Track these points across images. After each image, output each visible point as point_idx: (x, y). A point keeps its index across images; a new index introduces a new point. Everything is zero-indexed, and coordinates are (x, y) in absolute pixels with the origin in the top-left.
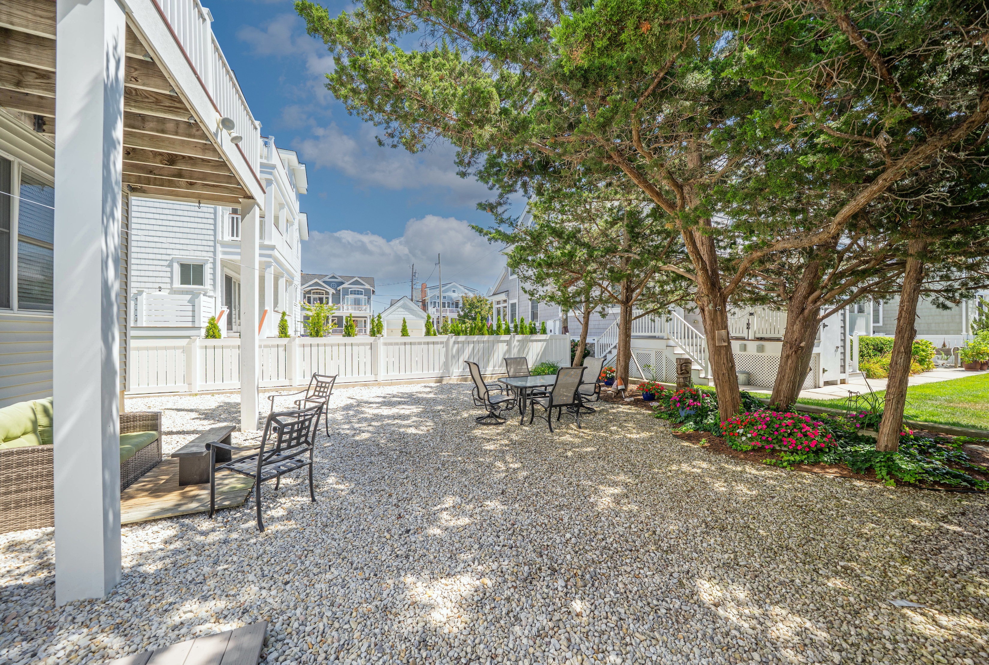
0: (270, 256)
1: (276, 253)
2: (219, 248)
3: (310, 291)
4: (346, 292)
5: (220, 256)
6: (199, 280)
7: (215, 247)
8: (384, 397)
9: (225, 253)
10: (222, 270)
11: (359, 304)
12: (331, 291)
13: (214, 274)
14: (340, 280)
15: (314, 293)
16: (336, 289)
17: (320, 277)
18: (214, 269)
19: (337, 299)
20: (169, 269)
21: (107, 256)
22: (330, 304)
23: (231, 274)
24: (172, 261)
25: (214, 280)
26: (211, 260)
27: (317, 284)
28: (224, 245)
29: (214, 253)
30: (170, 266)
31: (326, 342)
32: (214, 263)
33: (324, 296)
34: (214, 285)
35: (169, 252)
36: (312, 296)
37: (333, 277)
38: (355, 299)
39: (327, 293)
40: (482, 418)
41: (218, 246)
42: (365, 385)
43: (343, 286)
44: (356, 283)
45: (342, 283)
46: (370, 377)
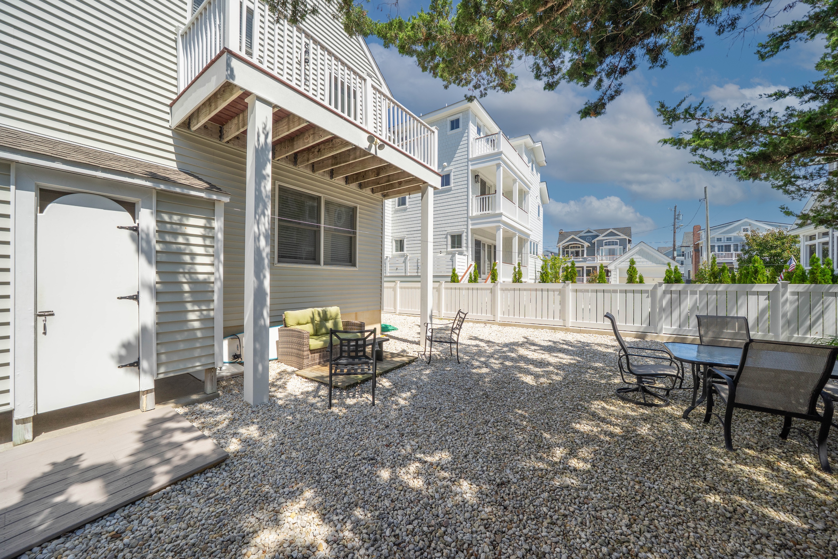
0: (499, 221)
1: (504, 218)
2: (470, 222)
3: (568, 246)
4: (601, 243)
5: (470, 227)
6: (460, 246)
7: (467, 221)
8: (554, 343)
9: (473, 224)
10: (472, 236)
11: (613, 254)
12: (586, 244)
13: (467, 240)
14: (595, 233)
15: (571, 248)
16: (590, 243)
17: (576, 233)
18: (467, 236)
19: (592, 251)
20: (446, 240)
21: (259, 235)
22: (585, 256)
23: (479, 238)
24: (447, 234)
25: (467, 243)
26: (465, 230)
27: (573, 239)
28: (473, 218)
29: (467, 225)
30: (446, 238)
31: (521, 287)
32: (467, 232)
33: (580, 249)
34: (467, 247)
35: (446, 229)
36: (570, 250)
37: (589, 232)
38: (610, 250)
39: (583, 246)
40: (627, 390)
41: (469, 220)
42: (553, 329)
43: (598, 238)
44: (612, 234)
45: (597, 236)
46: (558, 321)
